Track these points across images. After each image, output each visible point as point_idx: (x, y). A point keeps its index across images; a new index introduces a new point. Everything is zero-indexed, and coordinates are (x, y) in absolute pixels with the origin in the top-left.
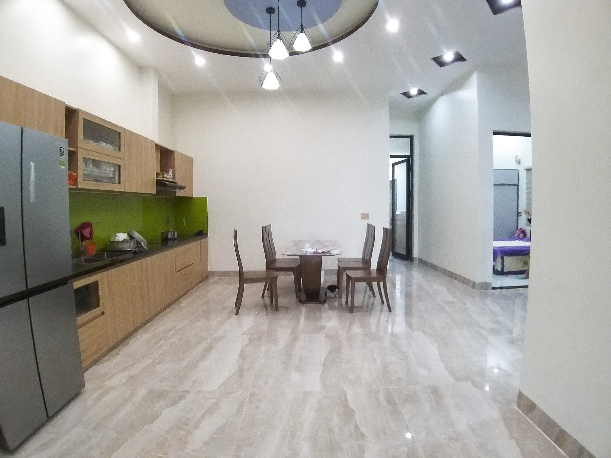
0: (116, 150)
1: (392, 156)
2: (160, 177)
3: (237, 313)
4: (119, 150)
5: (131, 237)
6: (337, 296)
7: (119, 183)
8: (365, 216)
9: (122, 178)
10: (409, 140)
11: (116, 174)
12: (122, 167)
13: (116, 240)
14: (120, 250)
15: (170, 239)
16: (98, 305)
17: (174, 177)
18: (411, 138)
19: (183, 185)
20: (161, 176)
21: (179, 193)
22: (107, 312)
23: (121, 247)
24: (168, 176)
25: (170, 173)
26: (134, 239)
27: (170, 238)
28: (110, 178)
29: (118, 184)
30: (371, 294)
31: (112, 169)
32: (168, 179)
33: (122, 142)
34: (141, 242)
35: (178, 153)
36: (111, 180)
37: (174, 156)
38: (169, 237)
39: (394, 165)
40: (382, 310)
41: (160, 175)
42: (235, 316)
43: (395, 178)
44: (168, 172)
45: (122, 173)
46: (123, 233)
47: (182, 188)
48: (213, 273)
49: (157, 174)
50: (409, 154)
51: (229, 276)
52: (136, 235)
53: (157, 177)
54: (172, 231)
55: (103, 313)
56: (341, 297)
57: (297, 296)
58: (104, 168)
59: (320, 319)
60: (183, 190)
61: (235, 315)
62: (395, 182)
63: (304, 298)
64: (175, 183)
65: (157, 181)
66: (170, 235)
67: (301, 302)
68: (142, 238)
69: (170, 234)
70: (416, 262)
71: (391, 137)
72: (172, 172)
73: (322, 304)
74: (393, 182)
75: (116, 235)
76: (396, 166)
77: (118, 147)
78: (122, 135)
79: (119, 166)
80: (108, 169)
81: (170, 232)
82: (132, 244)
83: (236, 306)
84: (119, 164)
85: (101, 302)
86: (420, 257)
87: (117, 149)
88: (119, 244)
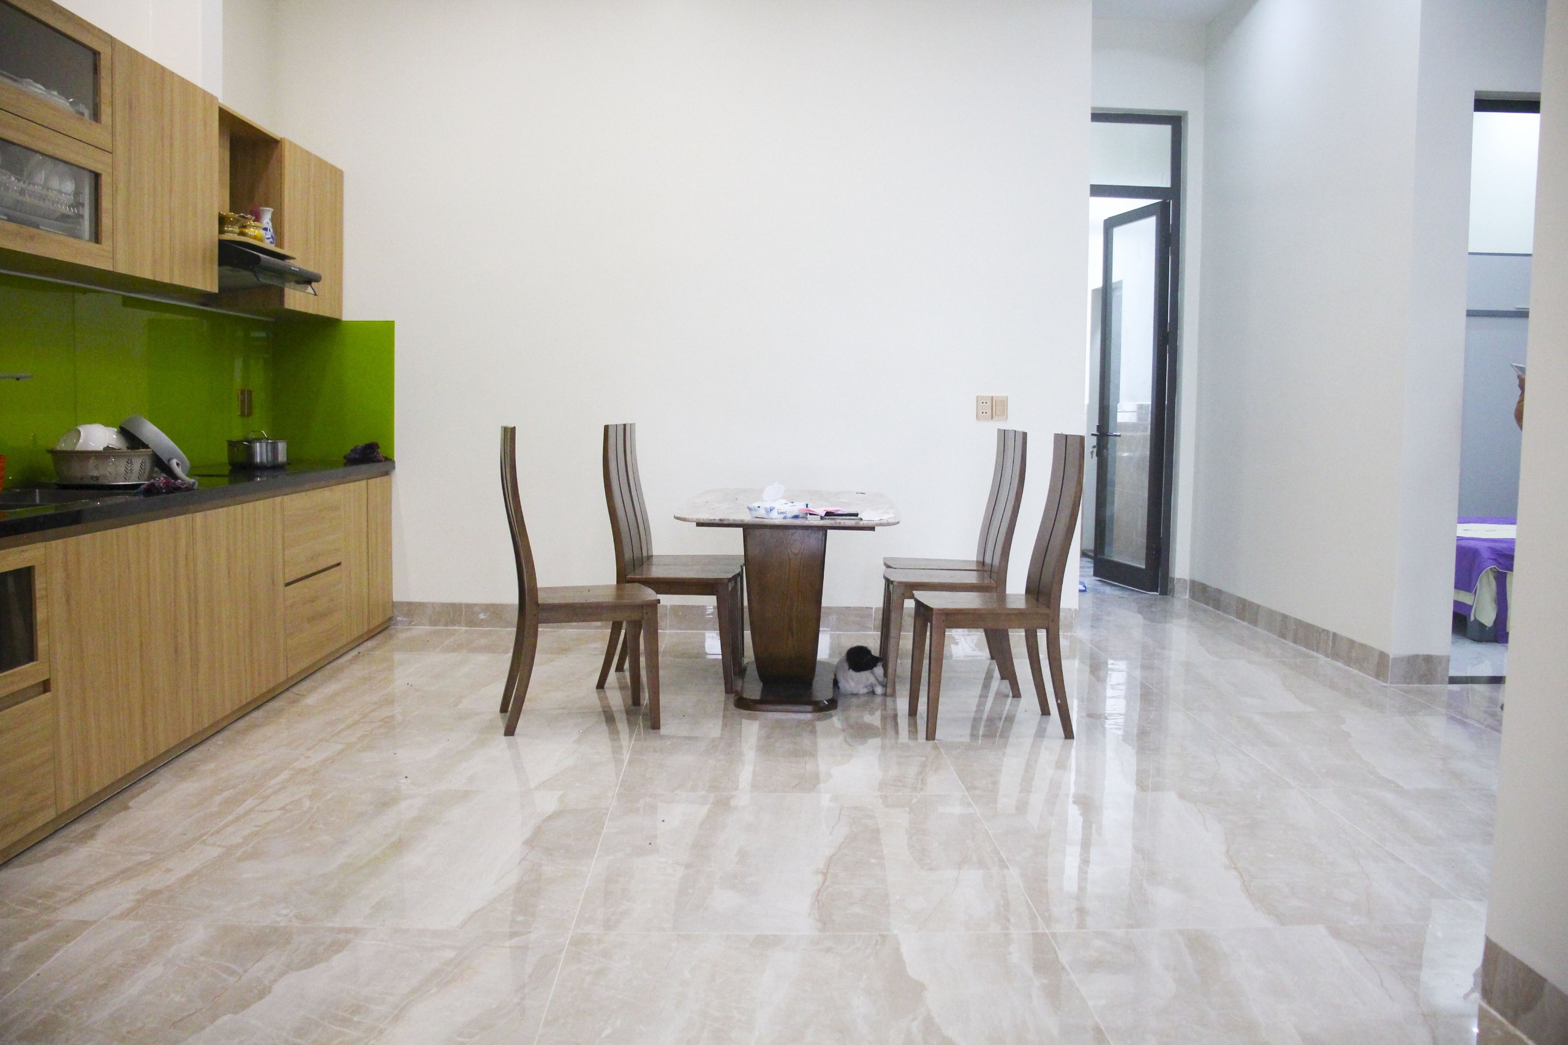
0: (82, 114)
1: (1098, 191)
2: (232, 232)
3: (510, 731)
4: (96, 116)
5: (133, 440)
6: (879, 690)
7: (96, 238)
8: (993, 408)
9: (106, 221)
10: (1166, 130)
11: (83, 205)
12: (105, 180)
13: (79, 448)
14: (92, 482)
15: (262, 468)
16: (31, 656)
17: (278, 237)
18: (1176, 122)
19: (311, 268)
20: (236, 229)
21: (297, 299)
22: (59, 685)
23: (95, 473)
24: (259, 233)
25: (267, 219)
26: (146, 446)
27: (261, 462)
28: (64, 217)
29: (90, 240)
30: (1006, 685)
31: (69, 186)
32: (261, 240)
33: (105, 90)
34: (168, 458)
35: (294, 146)
36: (67, 223)
37: (280, 161)
38: (258, 460)
39: (1111, 224)
40: (1041, 733)
41: (233, 224)
42: (504, 740)
43: (1115, 278)
44: (258, 218)
45: (106, 203)
46: (106, 425)
47: (306, 279)
48: (412, 610)
49: (222, 221)
50: (1165, 182)
51: (472, 622)
52: (151, 432)
53: (221, 232)
54: (268, 439)
55: (46, 686)
56: (893, 695)
57: (729, 689)
58: (41, 177)
59: (812, 754)
60: (310, 288)
61: (503, 738)
62: (1115, 296)
63: (753, 689)
64: (283, 257)
65: (224, 246)
66: (261, 452)
67: (743, 704)
68: (172, 444)
69: (261, 447)
70: (1182, 598)
71: (1099, 116)
72: (272, 220)
73: (821, 714)
74: (1106, 297)
75: (79, 432)
76: (1118, 232)
77: (91, 106)
78: (105, 62)
79: (96, 177)
80: (55, 183)
81: (259, 440)
82: (137, 464)
83: (504, 709)
84: (98, 168)
85: (42, 644)
86: (1199, 578)
87: (87, 113)
88: (92, 462)
